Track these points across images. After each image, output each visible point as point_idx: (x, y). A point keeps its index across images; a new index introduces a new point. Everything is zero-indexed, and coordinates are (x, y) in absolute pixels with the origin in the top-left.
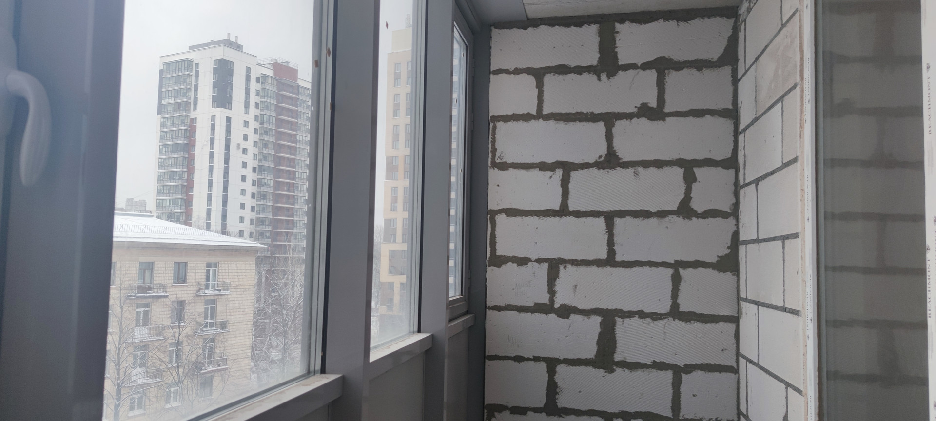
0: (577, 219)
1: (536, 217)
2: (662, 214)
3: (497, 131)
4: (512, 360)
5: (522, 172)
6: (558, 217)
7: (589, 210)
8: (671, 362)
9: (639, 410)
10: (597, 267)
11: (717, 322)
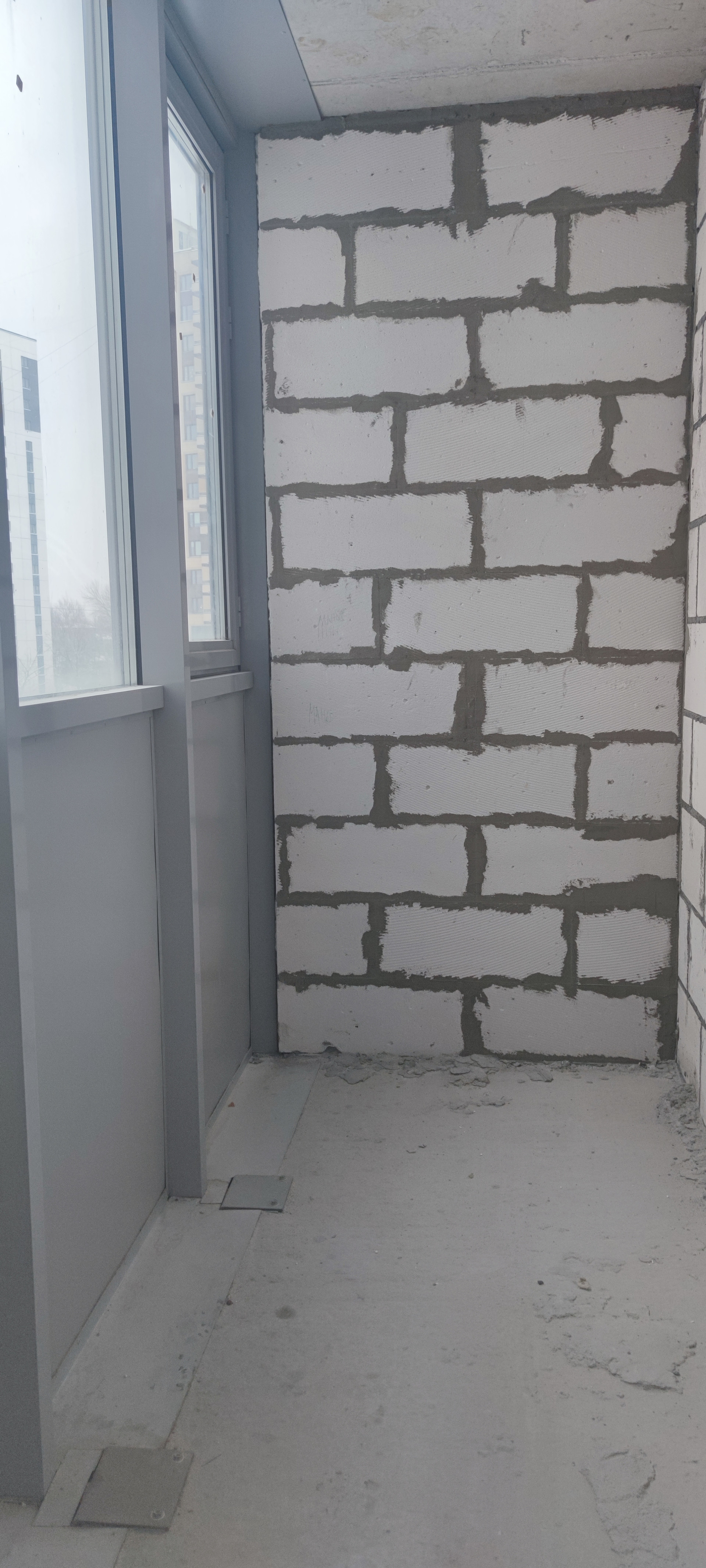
0: (419, 497)
1: (350, 497)
2: (563, 482)
3: (274, 340)
4: (316, 743)
5: (323, 416)
6: (388, 495)
7: (440, 481)
8: (574, 732)
9: (522, 810)
10: (455, 580)
11: (649, 662)
